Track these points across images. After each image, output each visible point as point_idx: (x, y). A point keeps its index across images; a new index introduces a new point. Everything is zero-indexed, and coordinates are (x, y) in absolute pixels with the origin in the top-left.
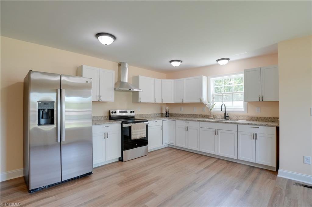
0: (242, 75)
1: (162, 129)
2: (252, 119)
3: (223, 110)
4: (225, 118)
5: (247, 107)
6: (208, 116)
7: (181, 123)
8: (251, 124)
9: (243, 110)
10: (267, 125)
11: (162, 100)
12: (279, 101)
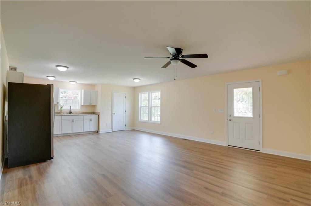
4: (70, 114)
5: (81, 107)
8: (90, 115)
9: (79, 109)
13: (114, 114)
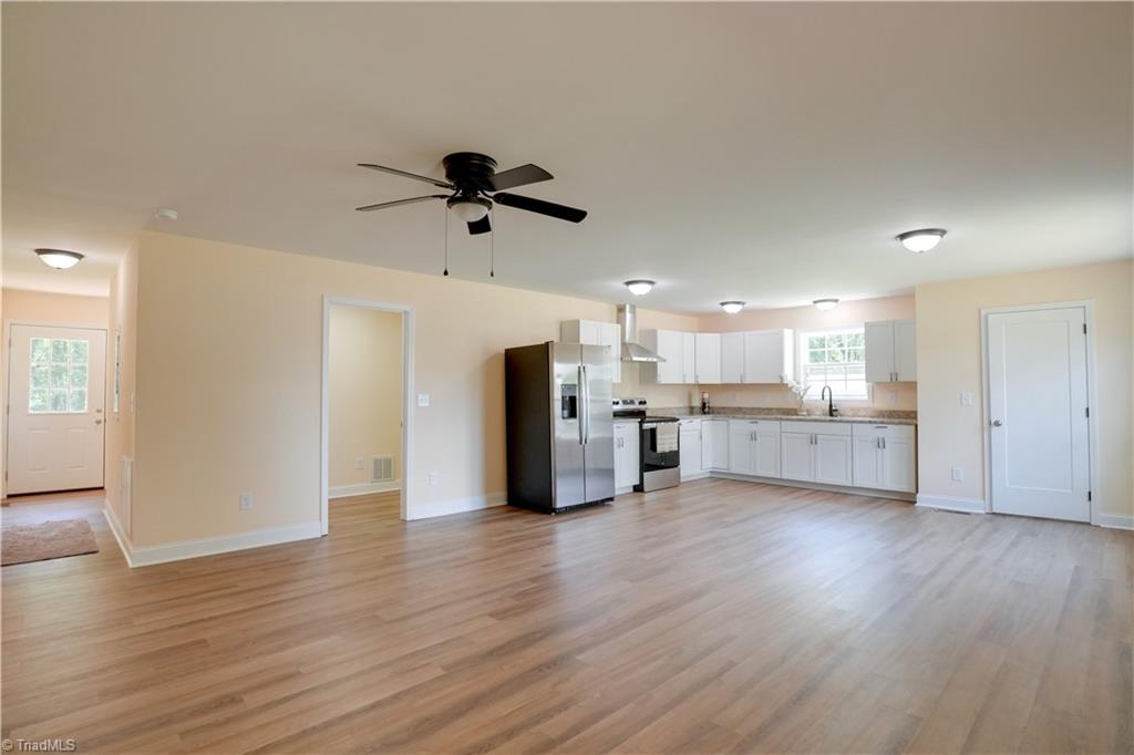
0: (862, 331)
1: (701, 437)
2: (881, 414)
3: (827, 397)
4: (831, 415)
5: (872, 392)
6: (795, 410)
7: (740, 426)
8: (875, 422)
9: (866, 398)
10: (901, 423)
11: (696, 377)
12: (916, 383)
13: (997, 424)
